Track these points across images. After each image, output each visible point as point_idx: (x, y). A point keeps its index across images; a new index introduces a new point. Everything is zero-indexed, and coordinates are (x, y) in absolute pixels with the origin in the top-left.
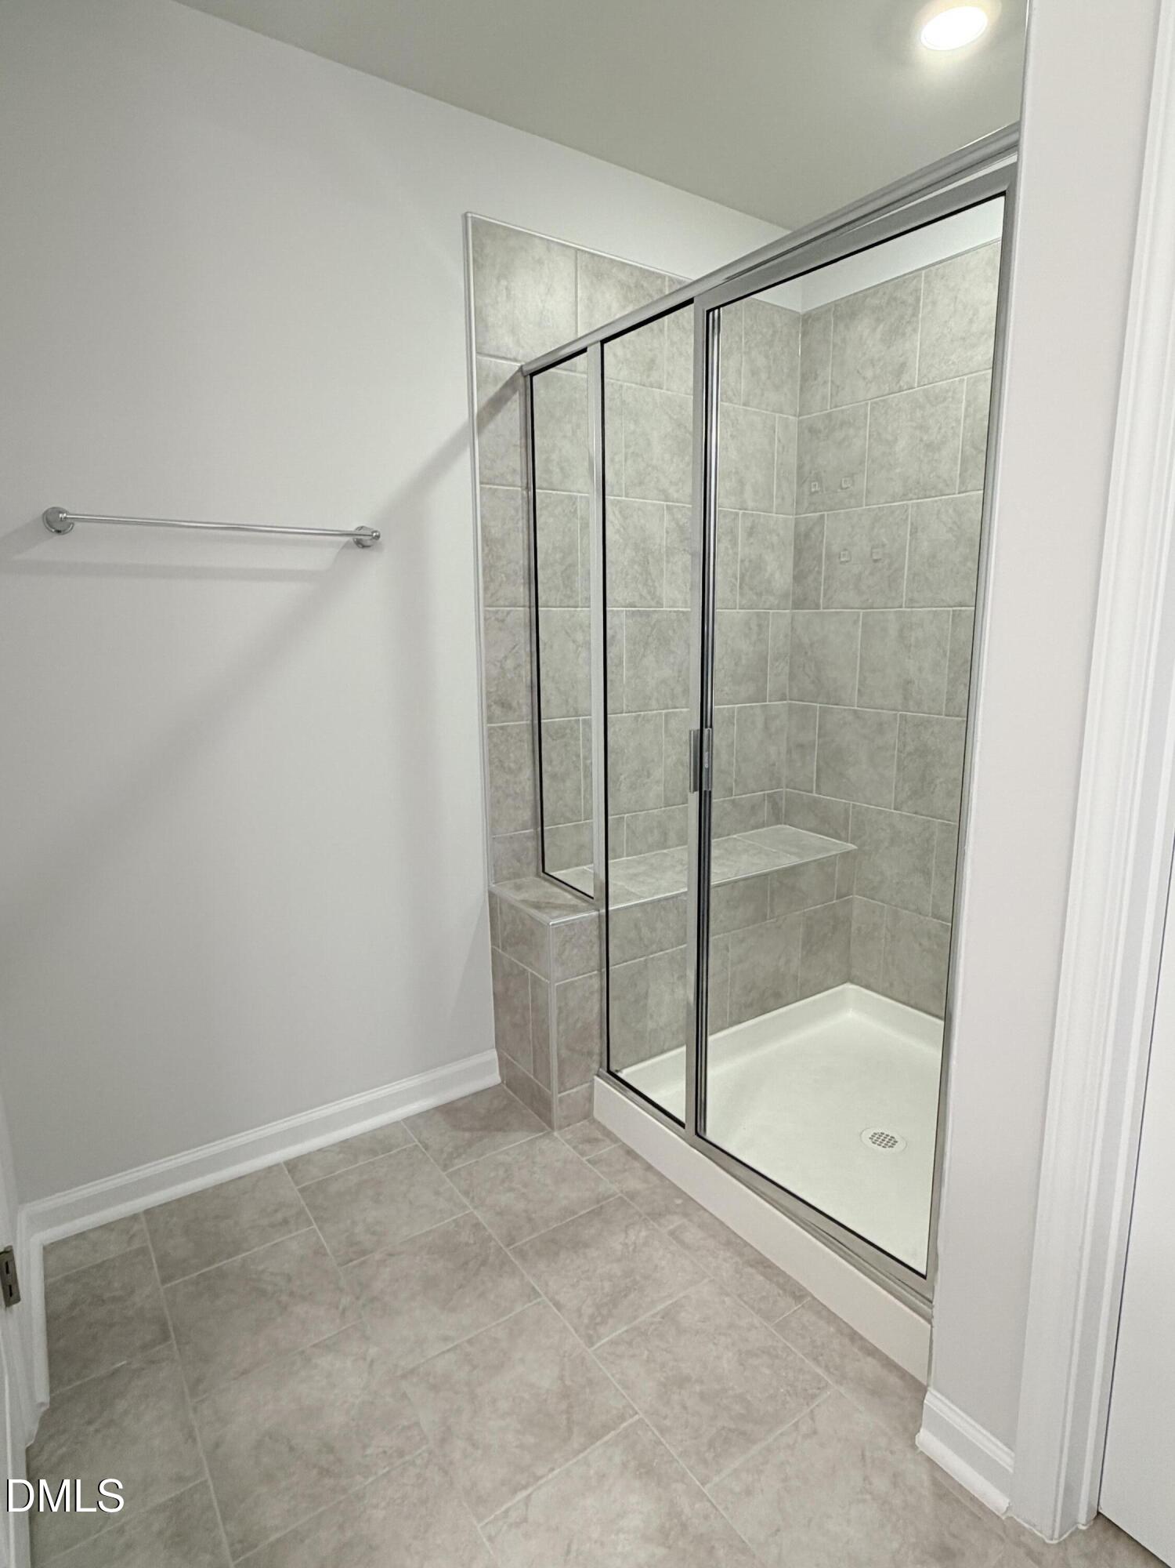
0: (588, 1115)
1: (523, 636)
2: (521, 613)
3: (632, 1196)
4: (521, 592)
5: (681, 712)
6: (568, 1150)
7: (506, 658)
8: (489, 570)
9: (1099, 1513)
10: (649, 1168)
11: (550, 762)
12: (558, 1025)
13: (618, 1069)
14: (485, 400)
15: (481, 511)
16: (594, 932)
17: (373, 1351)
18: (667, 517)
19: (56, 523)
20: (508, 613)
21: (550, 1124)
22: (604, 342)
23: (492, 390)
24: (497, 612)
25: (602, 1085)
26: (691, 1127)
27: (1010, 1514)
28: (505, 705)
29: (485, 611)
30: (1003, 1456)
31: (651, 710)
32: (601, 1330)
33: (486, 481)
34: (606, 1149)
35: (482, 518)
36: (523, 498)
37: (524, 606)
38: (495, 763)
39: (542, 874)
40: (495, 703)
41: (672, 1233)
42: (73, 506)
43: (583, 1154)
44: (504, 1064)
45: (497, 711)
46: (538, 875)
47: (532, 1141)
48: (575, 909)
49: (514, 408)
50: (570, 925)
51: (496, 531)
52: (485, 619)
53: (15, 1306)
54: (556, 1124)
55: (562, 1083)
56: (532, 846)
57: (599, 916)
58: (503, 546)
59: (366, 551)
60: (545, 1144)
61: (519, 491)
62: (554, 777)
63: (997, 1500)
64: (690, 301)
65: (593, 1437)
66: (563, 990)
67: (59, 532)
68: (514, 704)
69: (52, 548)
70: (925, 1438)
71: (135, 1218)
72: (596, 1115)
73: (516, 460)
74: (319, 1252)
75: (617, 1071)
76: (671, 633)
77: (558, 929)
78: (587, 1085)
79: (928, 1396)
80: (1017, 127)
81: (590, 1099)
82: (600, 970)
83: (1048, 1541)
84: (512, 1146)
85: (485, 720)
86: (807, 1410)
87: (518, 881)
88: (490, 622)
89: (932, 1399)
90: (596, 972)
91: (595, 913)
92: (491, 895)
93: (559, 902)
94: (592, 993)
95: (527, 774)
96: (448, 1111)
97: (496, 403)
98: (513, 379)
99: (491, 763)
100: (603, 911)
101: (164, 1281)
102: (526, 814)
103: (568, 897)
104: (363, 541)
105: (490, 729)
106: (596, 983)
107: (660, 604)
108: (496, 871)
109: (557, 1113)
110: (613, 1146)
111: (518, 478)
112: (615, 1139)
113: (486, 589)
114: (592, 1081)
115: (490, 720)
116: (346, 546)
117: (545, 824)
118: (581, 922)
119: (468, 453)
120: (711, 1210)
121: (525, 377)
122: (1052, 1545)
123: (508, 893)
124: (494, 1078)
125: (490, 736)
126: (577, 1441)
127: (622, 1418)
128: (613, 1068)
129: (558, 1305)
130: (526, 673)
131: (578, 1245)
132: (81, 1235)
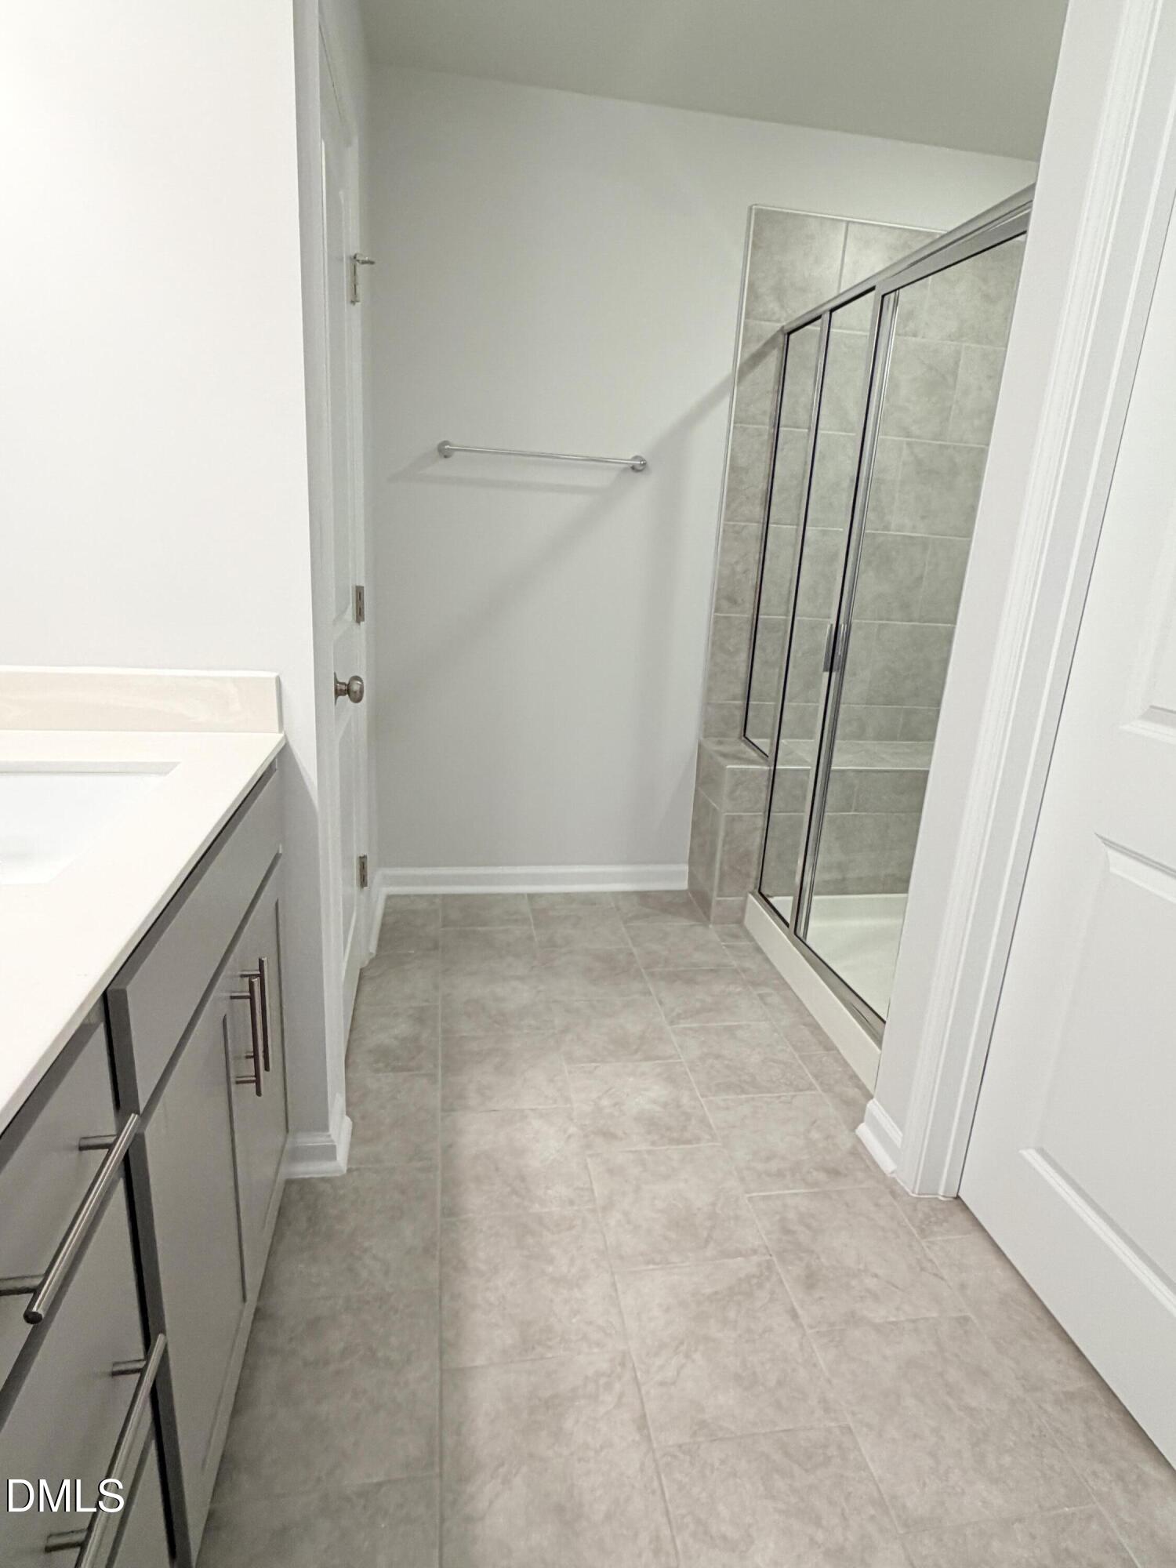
0: (740, 921)
1: (755, 548)
2: (756, 528)
3: (744, 971)
4: (758, 511)
5: (895, 625)
6: (715, 937)
7: (737, 563)
8: (733, 492)
9: (958, 1198)
10: (767, 960)
11: (764, 650)
12: (723, 846)
13: (770, 894)
14: (747, 356)
15: (732, 445)
16: (764, 782)
17: (542, 987)
18: (905, 452)
19: (444, 451)
20: (744, 527)
21: (709, 918)
22: (832, 310)
23: (755, 347)
24: (734, 526)
25: (753, 901)
26: (792, 926)
27: (894, 1175)
28: (733, 601)
29: (725, 525)
30: (896, 1136)
31: (865, 619)
32: (682, 1021)
33: (740, 421)
34: (744, 943)
35: (732, 450)
36: (769, 434)
37: (758, 522)
38: (717, 644)
39: (743, 738)
40: (725, 597)
41: (760, 995)
42: (456, 442)
43: (724, 941)
44: (692, 877)
45: (725, 604)
46: (740, 738)
47: (692, 926)
48: (753, 762)
49: (772, 362)
50: (744, 772)
51: (742, 461)
52: (724, 531)
53: (365, 888)
54: (712, 918)
55: (720, 889)
56: (739, 715)
57: (770, 770)
58: (747, 473)
59: (639, 474)
60: (700, 929)
61: (767, 428)
62: (766, 663)
63: (888, 1165)
64: (872, 289)
65: (647, 1058)
66: (732, 820)
67: (446, 457)
68: (740, 601)
69: (441, 468)
70: (863, 1130)
71: (435, 896)
72: (747, 922)
73: (768, 404)
74: (530, 938)
75: (768, 896)
76: (894, 553)
77: (733, 771)
78: (741, 898)
79: (871, 1102)
80: (1032, 188)
81: (743, 909)
82: (765, 812)
83: (911, 1194)
84: (676, 925)
85: (713, 610)
86: (793, 1093)
87: (722, 739)
88: (729, 534)
89: (873, 1106)
90: (761, 813)
91: (766, 768)
92: (700, 746)
93: (744, 756)
94: (756, 829)
95: (743, 656)
96: (644, 896)
97: (757, 358)
98: (774, 338)
99: (713, 644)
100: (772, 768)
101: (444, 926)
102: (739, 689)
103: (753, 754)
104: (639, 467)
105: (717, 617)
106: (760, 822)
107: (886, 528)
108: (709, 728)
109: (714, 911)
110: (748, 943)
111: (767, 420)
112: (752, 939)
113: (728, 506)
114: (747, 897)
115: (717, 610)
116: (625, 470)
117: (751, 699)
118: (753, 772)
119: (727, 399)
120: (796, 990)
121: (785, 335)
122: (912, 1197)
123: (711, 746)
124: (684, 885)
125: (716, 622)
126: (638, 1056)
127: (671, 1057)
128: (765, 891)
129: (661, 1003)
130: (754, 575)
131: (691, 982)
132: (407, 896)
